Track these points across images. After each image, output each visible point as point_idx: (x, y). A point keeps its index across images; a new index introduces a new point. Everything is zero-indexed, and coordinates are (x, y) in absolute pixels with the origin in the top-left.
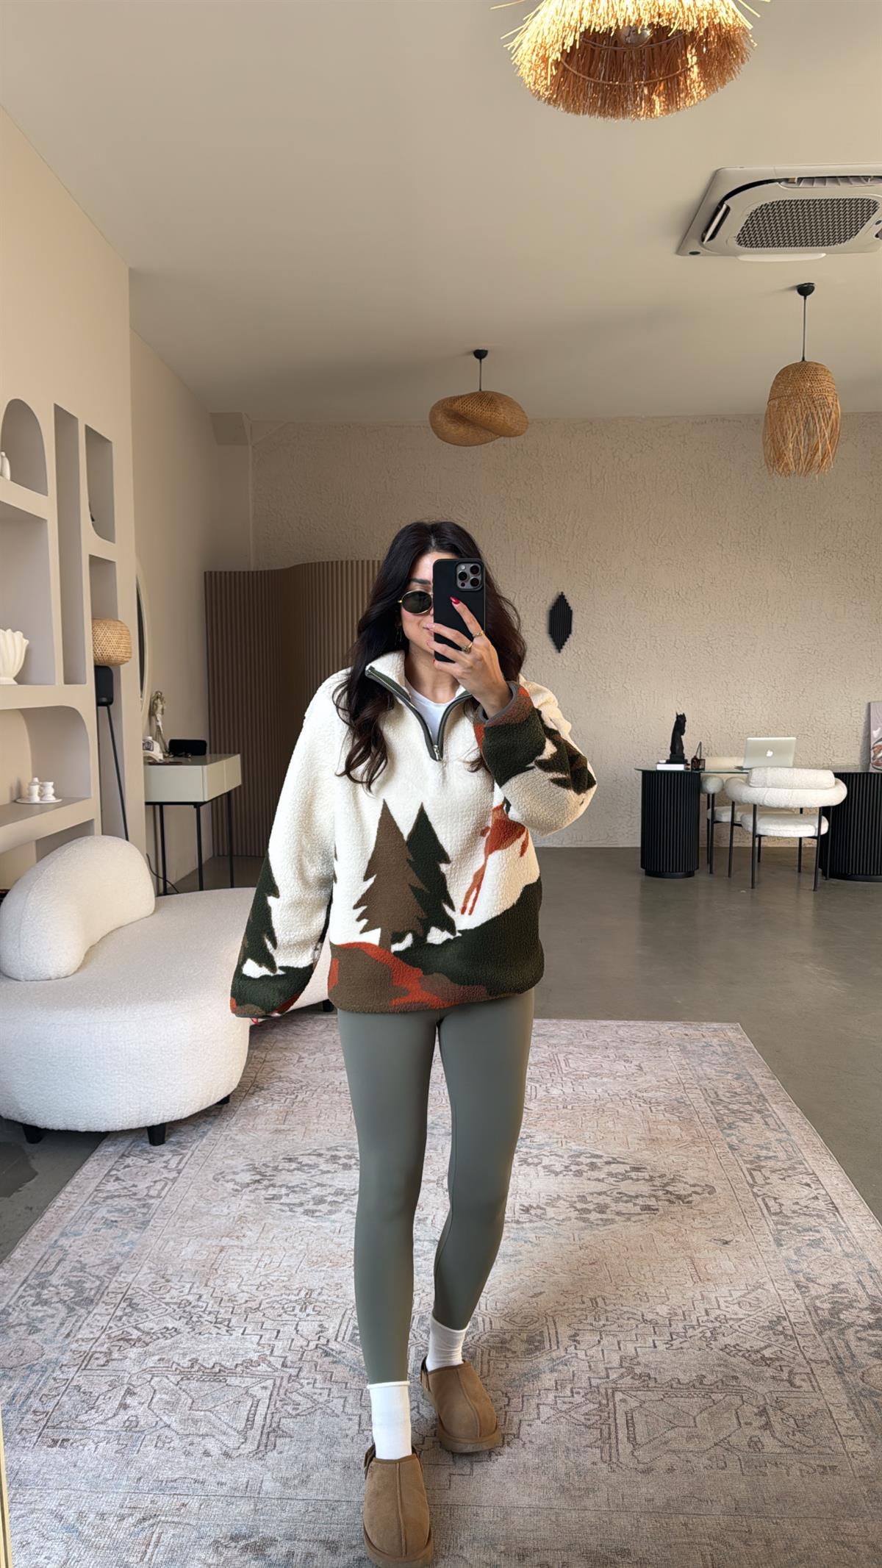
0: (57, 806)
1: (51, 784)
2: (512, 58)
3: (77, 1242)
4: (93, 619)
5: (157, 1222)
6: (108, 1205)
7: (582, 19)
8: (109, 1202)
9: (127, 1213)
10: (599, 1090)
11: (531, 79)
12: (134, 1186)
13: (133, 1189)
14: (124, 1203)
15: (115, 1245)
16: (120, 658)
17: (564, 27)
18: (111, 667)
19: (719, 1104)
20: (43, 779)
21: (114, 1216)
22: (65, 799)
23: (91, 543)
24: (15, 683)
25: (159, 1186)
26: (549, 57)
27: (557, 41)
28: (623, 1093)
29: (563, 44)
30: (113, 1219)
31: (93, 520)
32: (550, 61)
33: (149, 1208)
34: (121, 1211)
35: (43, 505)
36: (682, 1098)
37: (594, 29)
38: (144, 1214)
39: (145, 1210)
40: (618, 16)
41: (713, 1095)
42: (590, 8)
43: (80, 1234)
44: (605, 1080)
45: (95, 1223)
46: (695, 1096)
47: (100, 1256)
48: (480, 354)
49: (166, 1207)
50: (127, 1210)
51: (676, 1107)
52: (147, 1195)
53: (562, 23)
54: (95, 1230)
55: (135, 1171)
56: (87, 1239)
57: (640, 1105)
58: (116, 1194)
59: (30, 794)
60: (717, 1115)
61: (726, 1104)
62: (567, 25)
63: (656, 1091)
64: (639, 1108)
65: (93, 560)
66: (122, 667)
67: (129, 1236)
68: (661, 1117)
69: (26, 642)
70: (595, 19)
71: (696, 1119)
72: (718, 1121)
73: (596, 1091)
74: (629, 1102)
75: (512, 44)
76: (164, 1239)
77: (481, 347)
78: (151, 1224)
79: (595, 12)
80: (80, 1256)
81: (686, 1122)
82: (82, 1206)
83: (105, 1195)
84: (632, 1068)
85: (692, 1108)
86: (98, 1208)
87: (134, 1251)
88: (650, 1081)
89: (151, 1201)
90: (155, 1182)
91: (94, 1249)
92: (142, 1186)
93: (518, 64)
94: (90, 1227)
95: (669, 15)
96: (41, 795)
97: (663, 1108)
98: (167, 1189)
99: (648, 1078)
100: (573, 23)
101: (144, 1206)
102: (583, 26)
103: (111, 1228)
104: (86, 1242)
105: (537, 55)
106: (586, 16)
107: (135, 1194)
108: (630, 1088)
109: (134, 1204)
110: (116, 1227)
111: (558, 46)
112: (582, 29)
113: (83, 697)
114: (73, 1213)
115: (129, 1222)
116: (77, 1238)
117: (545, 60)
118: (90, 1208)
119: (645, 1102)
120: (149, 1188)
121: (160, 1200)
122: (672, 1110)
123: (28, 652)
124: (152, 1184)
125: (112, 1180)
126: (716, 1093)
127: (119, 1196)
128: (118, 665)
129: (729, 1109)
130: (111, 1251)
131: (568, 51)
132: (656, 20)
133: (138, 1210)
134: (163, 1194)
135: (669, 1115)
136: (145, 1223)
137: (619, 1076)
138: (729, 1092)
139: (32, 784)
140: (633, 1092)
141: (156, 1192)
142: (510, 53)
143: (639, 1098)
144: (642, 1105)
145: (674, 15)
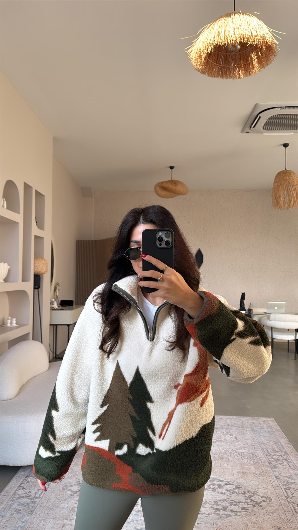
0: (16, 328)
1: (15, 319)
2: (189, 56)
3: (3, 520)
4: (35, 258)
5: (37, 511)
6: (18, 502)
7: (214, 40)
8: (19, 500)
9: (25, 506)
10: (220, 449)
11: (195, 64)
12: (30, 492)
13: (29, 494)
14: (25, 500)
15: (19, 523)
16: (43, 272)
17: (208, 43)
18: (40, 275)
19: (269, 456)
20: (12, 317)
21: (20, 507)
22: (20, 325)
23: (35, 231)
24: (3, 282)
25: (40, 493)
26: (202, 55)
27: (205, 49)
28: (230, 450)
29: (208, 50)
30: (19, 509)
31: (36, 222)
32: (203, 56)
33: (35, 504)
34: (23, 505)
35: (18, 218)
36: (254, 453)
37: (219, 44)
38: (32, 506)
39: (33, 505)
40: (228, 39)
41: (266, 452)
42: (217, 37)
43: (4, 517)
44: (223, 444)
45: (12, 511)
46: (259, 453)
47: (12, 528)
48: (172, 168)
49: (42, 503)
50: (26, 504)
51: (252, 457)
52: (35, 497)
53: (207, 43)
54: (11, 515)
55: (31, 484)
56: (7, 519)
57: (237, 456)
58: (22, 496)
59: (7, 323)
60: (269, 461)
61: (272, 456)
62: (209, 43)
63: (243, 449)
64: (237, 457)
65: (36, 237)
66: (44, 275)
67: (25, 517)
68: (246, 462)
69: (9, 267)
70: (219, 40)
71: (260, 463)
72: (269, 464)
73: (219, 449)
74: (233, 454)
75: (188, 51)
76: (39, 520)
77: (172, 165)
78: (35, 511)
79: (219, 38)
80: (3, 528)
81: (257, 464)
82: (7, 502)
83: (18, 496)
84: (233, 438)
85: (258, 458)
86: (14, 503)
87: (27, 526)
88: (240, 445)
89: (36, 500)
90: (39, 490)
91: (10, 525)
92: (33, 492)
93: (191, 58)
94: (9, 513)
95: (247, 38)
96: (11, 323)
97: (246, 457)
98: (43, 494)
99: (240, 443)
100: (211, 42)
101: (33, 502)
102: (215, 43)
103: (18, 513)
104: (7, 521)
105: (198, 55)
106: (216, 39)
107: (30, 496)
108: (233, 448)
109: (29, 501)
110: (20, 513)
111: (205, 51)
112: (215, 44)
113: (29, 286)
114: (3, 506)
115: (26, 511)
116: (3, 518)
117: (200, 57)
118: (10, 503)
119: (239, 454)
120: (36, 493)
121: (39, 499)
122: (250, 458)
123: (9, 271)
124: (37, 491)
125: (21, 489)
126: (267, 450)
127: (23, 497)
128: (43, 274)
129: (273, 459)
130: (17, 525)
131: (209, 53)
132: (242, 41)
133: (30, 504)
134: (41, 496)
135: (250, 461)
136: (32, 511)
137: (228, 442)
138: (272, 450)
139: (8, 319)
140: (234, 449)
141: (39, 495)
142: (188, 55)
143: (237, 453)
144: (239, 456)
145: (249, 38)
